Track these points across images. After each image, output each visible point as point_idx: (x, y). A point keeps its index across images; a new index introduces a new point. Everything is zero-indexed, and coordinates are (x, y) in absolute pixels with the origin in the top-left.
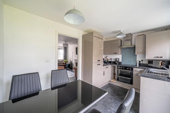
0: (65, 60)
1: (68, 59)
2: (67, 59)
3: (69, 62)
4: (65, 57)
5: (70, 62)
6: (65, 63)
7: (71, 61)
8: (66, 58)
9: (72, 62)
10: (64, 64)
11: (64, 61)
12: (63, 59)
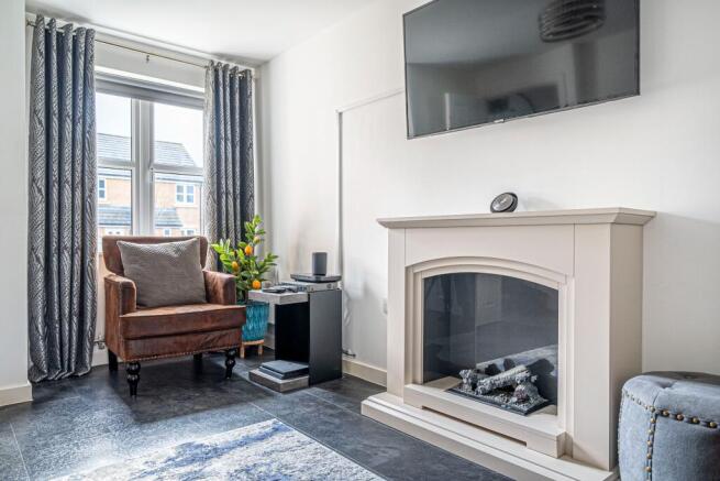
0: (223, 248)
1: (267, 233)
2: (254, 225)
3: (285, 275)
4: (230, 204)
5: (308, 270)
6: (228, 284)
7: (320, 259)
8: (245, 215)
9: (332, 271)
10: (210, 297)
11: (219, 267)
12: (207, 235)
